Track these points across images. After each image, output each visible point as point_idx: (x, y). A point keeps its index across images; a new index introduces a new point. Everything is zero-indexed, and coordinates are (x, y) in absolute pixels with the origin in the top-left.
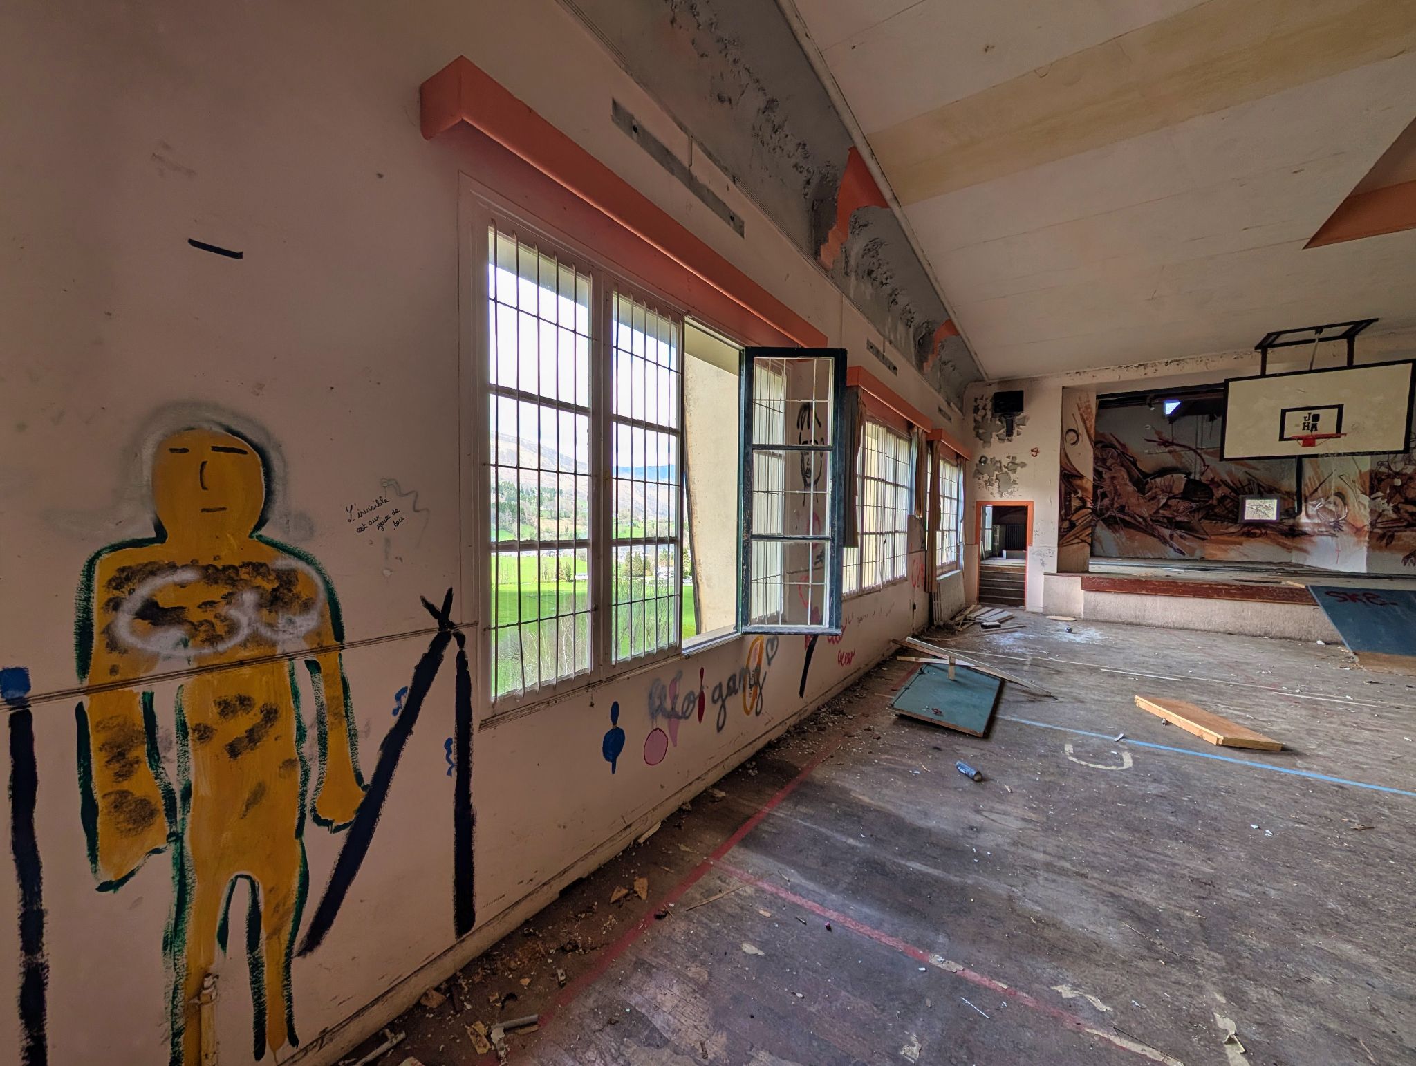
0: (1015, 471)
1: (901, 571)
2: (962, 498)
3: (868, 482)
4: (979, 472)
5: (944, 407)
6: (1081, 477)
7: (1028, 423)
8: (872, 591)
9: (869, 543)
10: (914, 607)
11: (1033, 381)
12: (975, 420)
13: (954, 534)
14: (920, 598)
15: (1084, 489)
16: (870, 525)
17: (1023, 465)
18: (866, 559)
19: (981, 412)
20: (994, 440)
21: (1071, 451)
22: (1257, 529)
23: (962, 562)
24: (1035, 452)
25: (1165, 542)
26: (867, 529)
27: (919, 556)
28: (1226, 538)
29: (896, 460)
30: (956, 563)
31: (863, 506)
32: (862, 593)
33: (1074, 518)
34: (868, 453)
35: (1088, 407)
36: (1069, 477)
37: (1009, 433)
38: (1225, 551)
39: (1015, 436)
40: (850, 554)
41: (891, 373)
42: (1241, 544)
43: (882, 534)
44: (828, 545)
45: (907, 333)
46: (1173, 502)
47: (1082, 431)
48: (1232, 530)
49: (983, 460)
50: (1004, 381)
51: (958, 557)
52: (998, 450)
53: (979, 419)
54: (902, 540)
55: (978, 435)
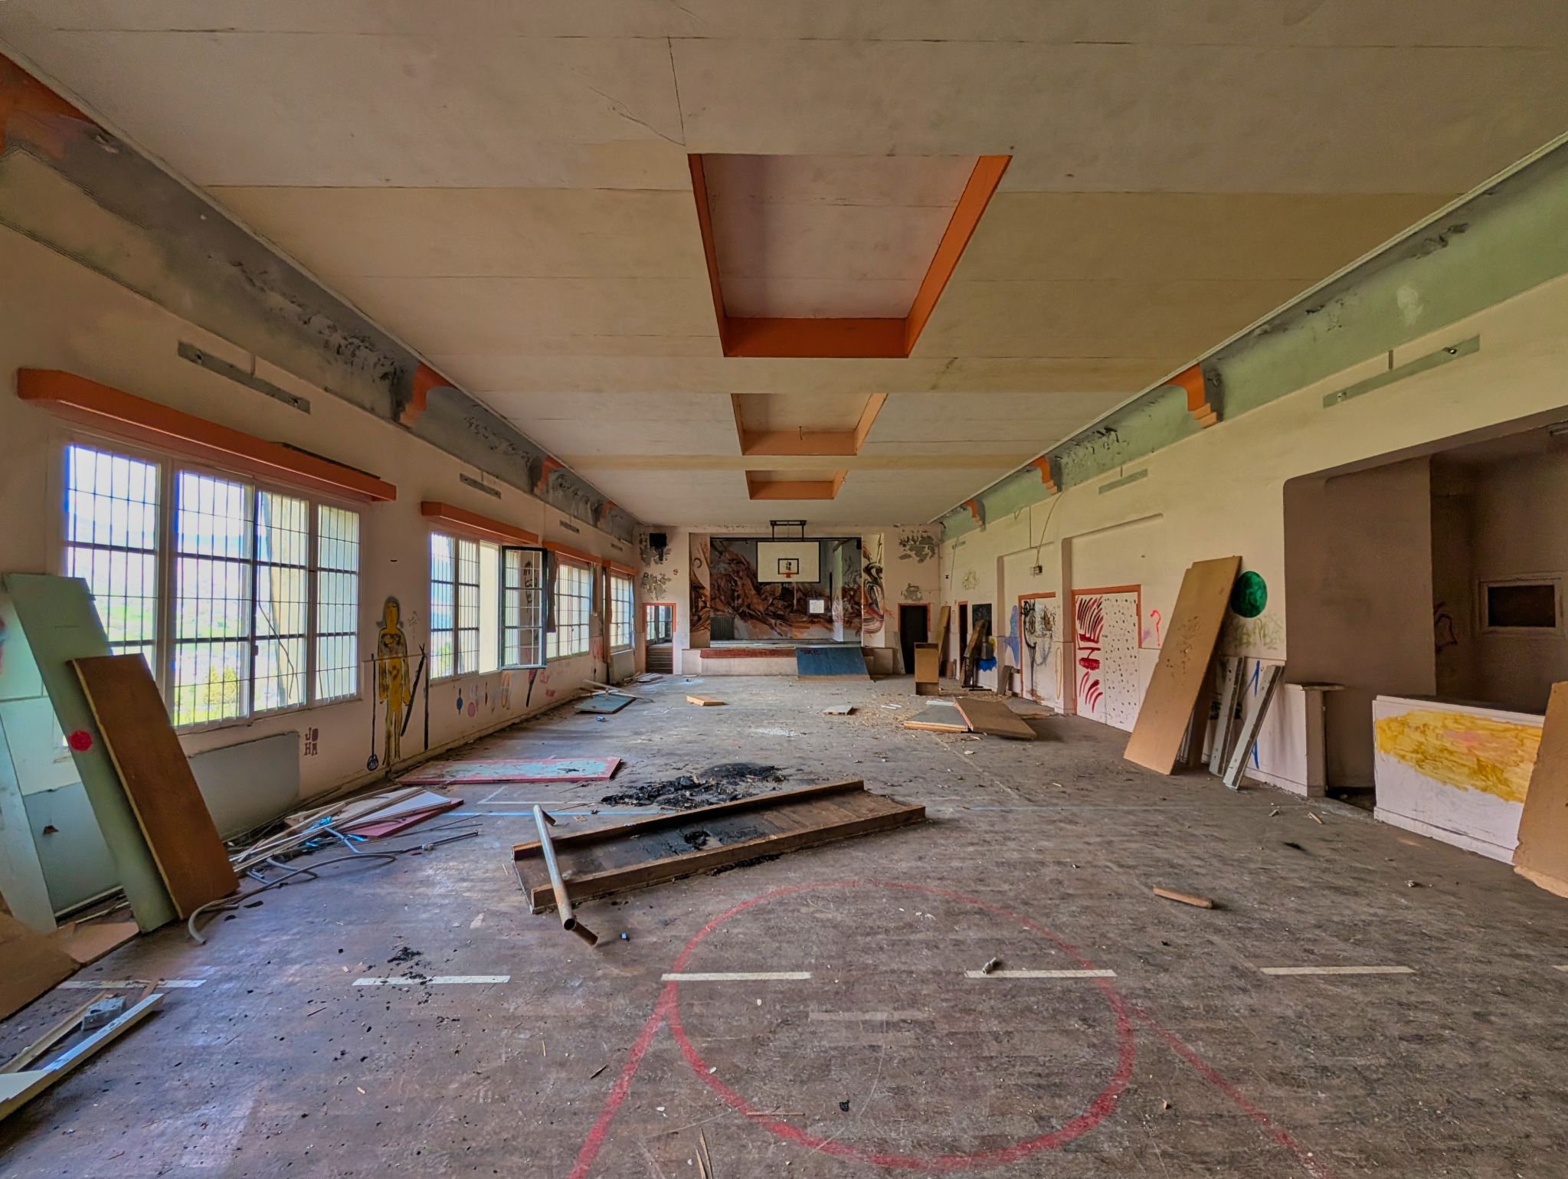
0: (664, 583)
1: (585, 648)
2: (632, 601)
3: (561, 597)
4: (643, 584)
5: (616, 542)
6: (703, 588)
7: (672, 553)
8: (565, 658)
9: (564, 631)
10: (595, 671)
11: (674, 528)
12: (641, 549)
13: (627, 625)
14: (599, 665)
15: (706, 596)
16: (564, 620)
17: (669, 580)
18: (561, 640)
19: (644, 543)
20: (653, 563)
21: (698, 572)
22: (815, 618)
23: (633, 644)
24: (676, 571)
25: (772, 628)
26: (561, 623)
27: (599, 639)
28: (801, 624)
29: (580, 582)
30: (630, 645)
31: (559, 611)
32: (559, 659)
33: (701, 614)
34: (562, 582)
35: (706, 545)
36: (695, 588)
37: (661, 559)
38: (801, 632)
39: (664, 562)
40: (551, 637)
41: (575, 534)
42: (808, 628)
43: (571, 626)
44: (540, 630)
45: (586, 509)
46: (775, 602)
47: (703, 559)
48: (805, 619)
49: (646, 576)
50: (656, 526)
51: (630, 641)
52: (654, 570)
53: (643, 548)
54: (585, 630)
55: (643, 559)
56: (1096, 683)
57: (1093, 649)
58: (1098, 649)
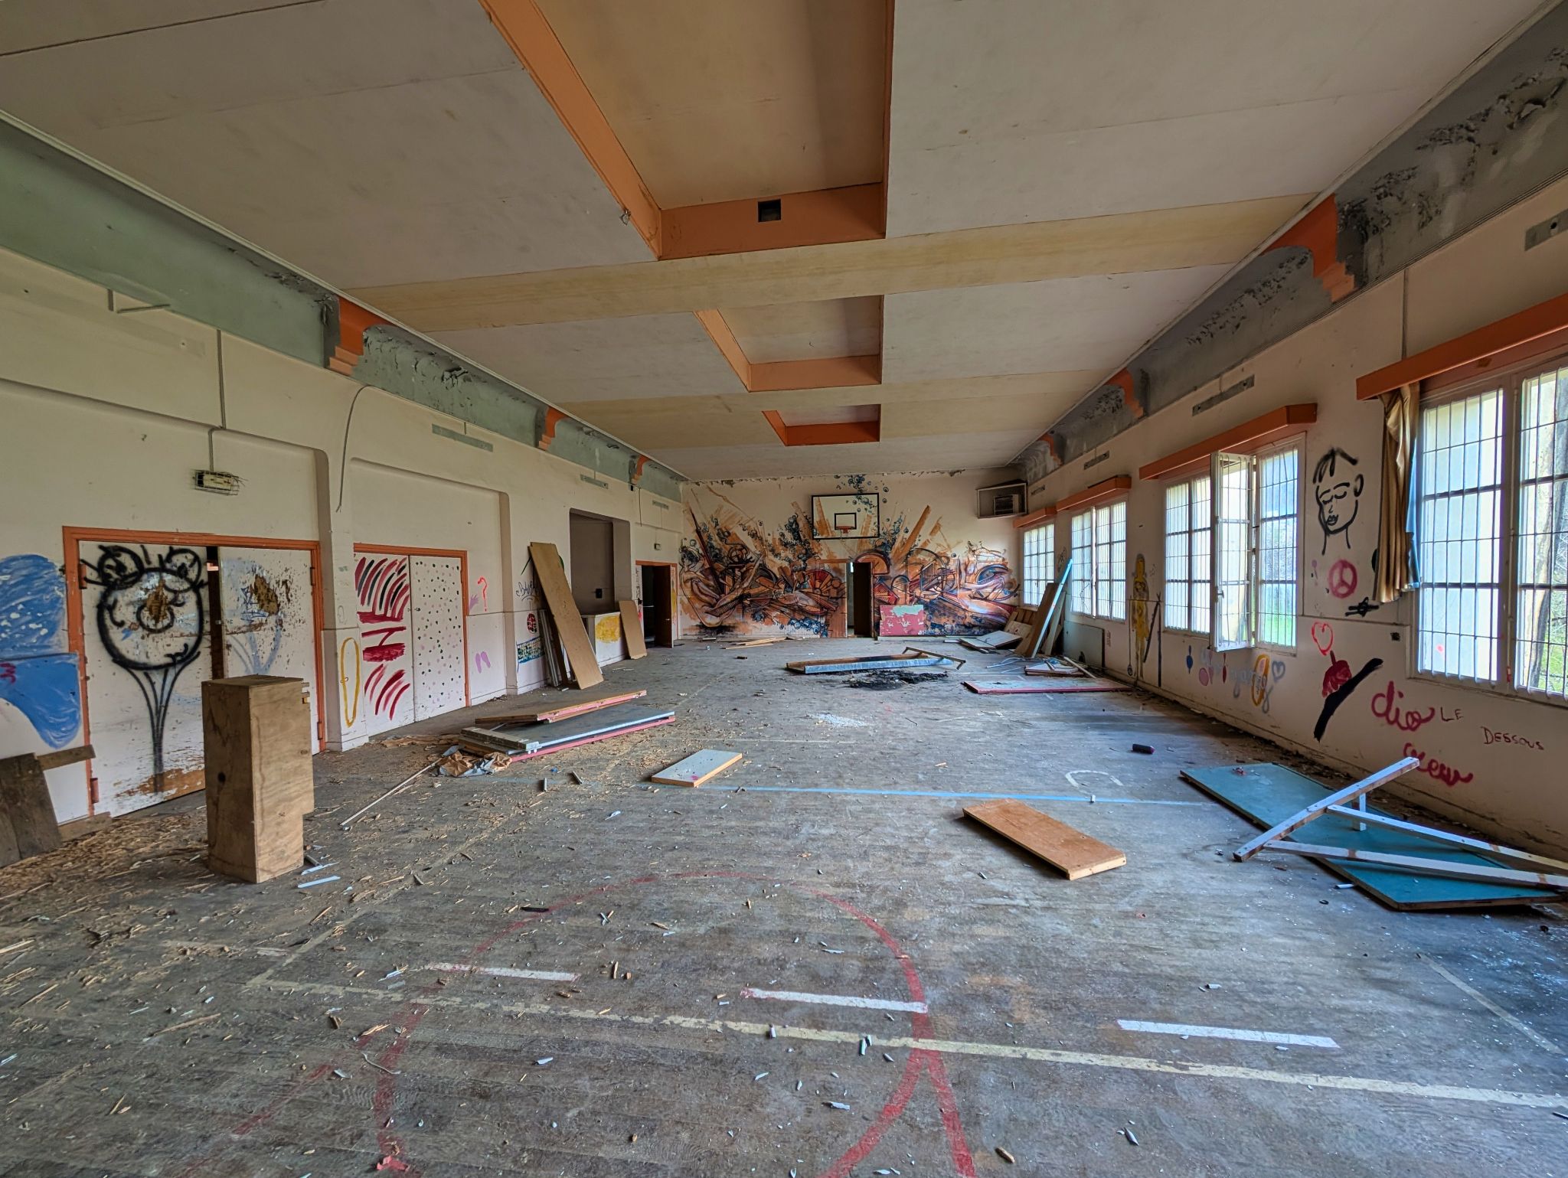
56: (399, 675)
57: (391, 631)
58: (402, 629)
